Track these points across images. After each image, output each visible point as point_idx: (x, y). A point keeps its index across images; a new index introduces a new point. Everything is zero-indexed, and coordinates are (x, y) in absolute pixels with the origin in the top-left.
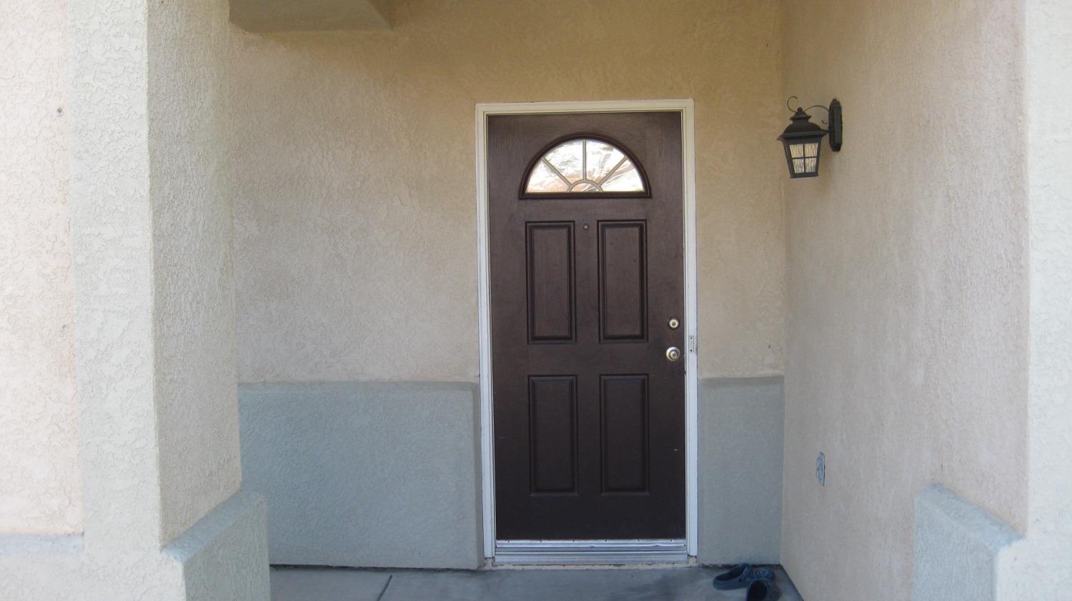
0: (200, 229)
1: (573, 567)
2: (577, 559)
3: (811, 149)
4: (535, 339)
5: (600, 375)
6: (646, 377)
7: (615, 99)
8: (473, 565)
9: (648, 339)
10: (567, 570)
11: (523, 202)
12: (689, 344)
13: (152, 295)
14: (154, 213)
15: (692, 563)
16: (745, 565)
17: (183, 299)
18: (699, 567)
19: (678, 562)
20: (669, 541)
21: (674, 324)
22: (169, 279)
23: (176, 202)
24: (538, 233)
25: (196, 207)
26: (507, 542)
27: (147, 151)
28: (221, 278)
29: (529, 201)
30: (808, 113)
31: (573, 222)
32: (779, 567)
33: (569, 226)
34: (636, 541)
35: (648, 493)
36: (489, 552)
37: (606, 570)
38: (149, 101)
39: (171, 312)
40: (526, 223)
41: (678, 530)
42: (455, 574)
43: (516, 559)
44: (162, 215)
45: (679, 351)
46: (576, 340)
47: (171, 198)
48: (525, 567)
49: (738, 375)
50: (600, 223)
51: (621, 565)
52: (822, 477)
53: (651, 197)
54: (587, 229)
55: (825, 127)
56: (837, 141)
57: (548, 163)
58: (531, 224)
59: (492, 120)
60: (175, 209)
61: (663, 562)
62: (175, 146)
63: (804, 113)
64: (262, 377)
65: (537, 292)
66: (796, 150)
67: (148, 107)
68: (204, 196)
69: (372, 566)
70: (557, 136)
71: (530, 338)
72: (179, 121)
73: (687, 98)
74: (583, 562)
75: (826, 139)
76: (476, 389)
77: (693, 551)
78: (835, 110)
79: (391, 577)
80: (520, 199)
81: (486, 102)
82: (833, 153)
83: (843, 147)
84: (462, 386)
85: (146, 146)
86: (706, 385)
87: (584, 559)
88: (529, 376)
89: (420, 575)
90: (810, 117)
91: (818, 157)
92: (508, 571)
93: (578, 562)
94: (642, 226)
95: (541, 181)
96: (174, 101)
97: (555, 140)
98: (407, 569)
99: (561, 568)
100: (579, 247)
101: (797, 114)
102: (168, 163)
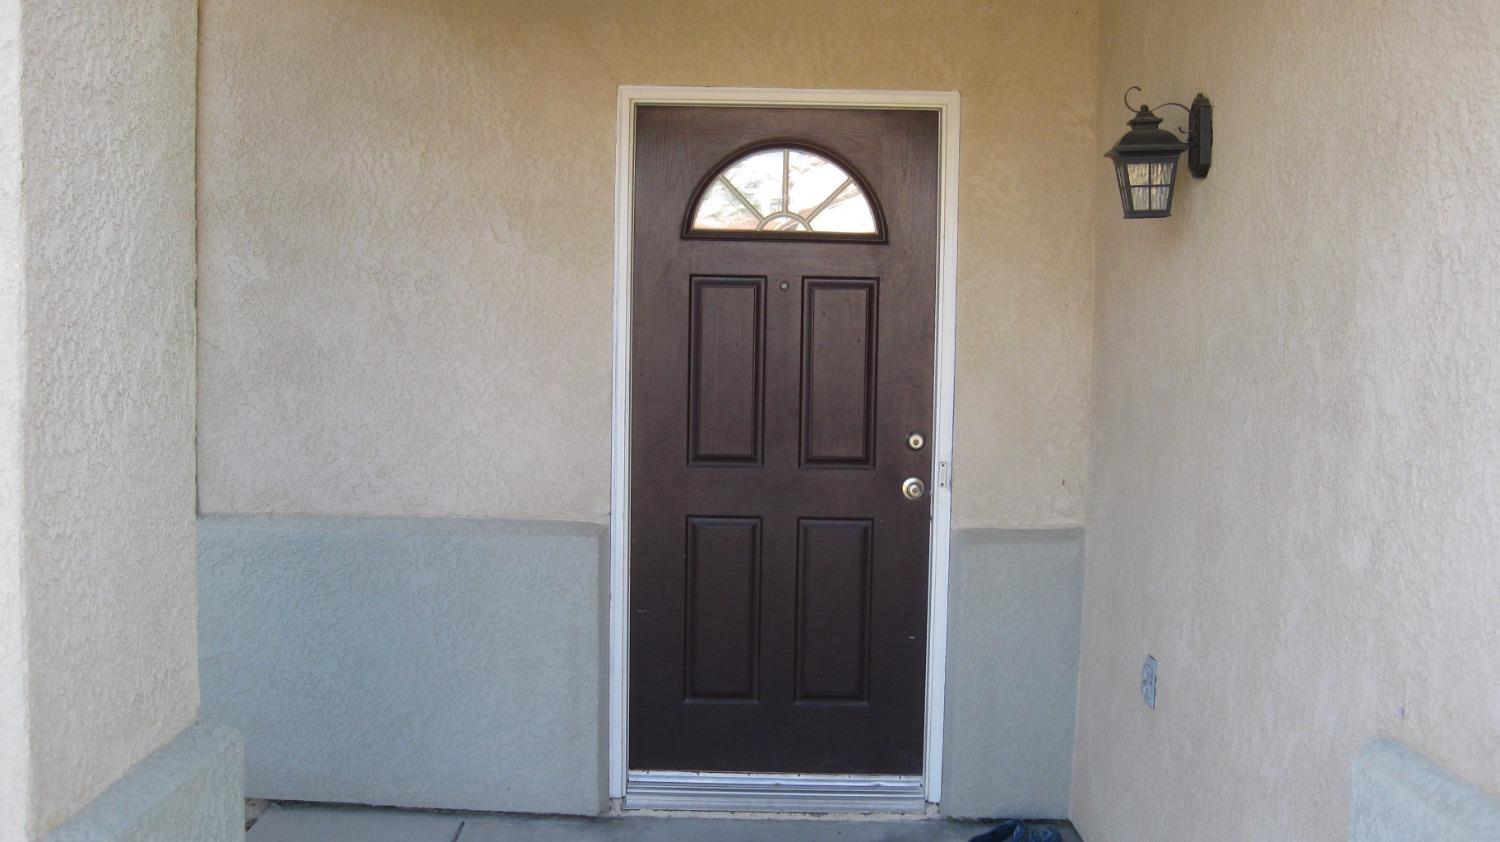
0: (127, 260)
1: (747, 816)
2: (754, 802)
3: (1160, 173)
4: (699, 458)
5: (799, 518)
6: (870, 522)
7: (838, 88)
8: (592, 810)
9: (874, 465)
10: (737, 820)
11: (687, 244)
12: (939, 475)
13: (21, 378)
14: (30, 228)
15: (932, 812)
16: (1017, 822)
17: (88, 386)
18: (942, 819)
19: (910, 811)
20: (897, 778)
21: (916, 442)
22: (60, 350)
23: (78, 208)
24: (709, 293)
25: (121, 220)
26: (645, 773)
27: (18, 110)
28: (167, 351)
29: (697, 242)
30: (1158, 114)
31: (765, 277)
32: (1067, 824)
33: (757, 284)
34: (846, 777)
35: (865, 703)
36: (616, 788)
37: (798, 821)
38: (24, 17)
39: (62, 412)
40: (691, 276)
41: (912, 763)
42: (564, 822)
43: (660, 801)
44: (48, 231)
45: (921, 483)
46: (763, 463)
47: (68, 200)
48: (673, 814)
49: (1014, 524)
50: (806, 281)
51: (823, 814)
52: (1151, 694)
53: (886, 242)
54: (786, 290)
55: (1184, 138)
56: (1202, 161)
57: (728, 184)
58: (699, 278)
59: (645, 114)
60: (75, 222)
61: (885, 811)
62: (80, 107)
63: (1151, 114)
64: (268, 505)
65: (703, 385)
66: (1138, 173)
67: (23, 27)
68: (139, 202)
69: (432, 806)
70: (744, 141)
71: (691, 457)
72: (90, 61)
73: (948, 90)
74: (761, 807)
75: (1184, 156)
76: (603, 535)
77: (935, 795)
78: (1201, 112)
79: (463, 824)
80: (683, 238)
81: (635, 83)
82: (1196, 180)
83: (1213, 172)
84: (581, 529)
85: (16, 100)
86: (963, 539)
87: (764, 803)
88: (687, 517)
89: (509, 823)
90: (1161, 120)
91: (1171, 186)
92: (646, 818)
93: (756, 808)
94: (871, 289)
95: (716, 211)
96: (79, 23)
97: (741, 148)
98: (487, 813)
99: (729, 816)
100: (773, 316)
101: (1139, 114)
102: (62, 136)
